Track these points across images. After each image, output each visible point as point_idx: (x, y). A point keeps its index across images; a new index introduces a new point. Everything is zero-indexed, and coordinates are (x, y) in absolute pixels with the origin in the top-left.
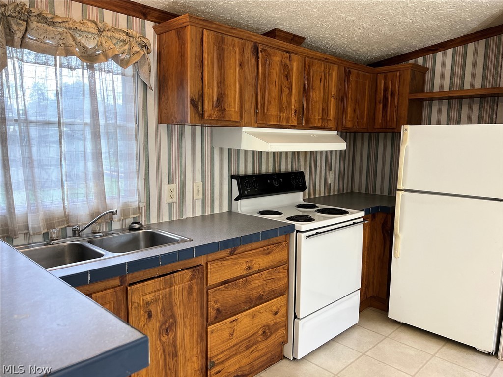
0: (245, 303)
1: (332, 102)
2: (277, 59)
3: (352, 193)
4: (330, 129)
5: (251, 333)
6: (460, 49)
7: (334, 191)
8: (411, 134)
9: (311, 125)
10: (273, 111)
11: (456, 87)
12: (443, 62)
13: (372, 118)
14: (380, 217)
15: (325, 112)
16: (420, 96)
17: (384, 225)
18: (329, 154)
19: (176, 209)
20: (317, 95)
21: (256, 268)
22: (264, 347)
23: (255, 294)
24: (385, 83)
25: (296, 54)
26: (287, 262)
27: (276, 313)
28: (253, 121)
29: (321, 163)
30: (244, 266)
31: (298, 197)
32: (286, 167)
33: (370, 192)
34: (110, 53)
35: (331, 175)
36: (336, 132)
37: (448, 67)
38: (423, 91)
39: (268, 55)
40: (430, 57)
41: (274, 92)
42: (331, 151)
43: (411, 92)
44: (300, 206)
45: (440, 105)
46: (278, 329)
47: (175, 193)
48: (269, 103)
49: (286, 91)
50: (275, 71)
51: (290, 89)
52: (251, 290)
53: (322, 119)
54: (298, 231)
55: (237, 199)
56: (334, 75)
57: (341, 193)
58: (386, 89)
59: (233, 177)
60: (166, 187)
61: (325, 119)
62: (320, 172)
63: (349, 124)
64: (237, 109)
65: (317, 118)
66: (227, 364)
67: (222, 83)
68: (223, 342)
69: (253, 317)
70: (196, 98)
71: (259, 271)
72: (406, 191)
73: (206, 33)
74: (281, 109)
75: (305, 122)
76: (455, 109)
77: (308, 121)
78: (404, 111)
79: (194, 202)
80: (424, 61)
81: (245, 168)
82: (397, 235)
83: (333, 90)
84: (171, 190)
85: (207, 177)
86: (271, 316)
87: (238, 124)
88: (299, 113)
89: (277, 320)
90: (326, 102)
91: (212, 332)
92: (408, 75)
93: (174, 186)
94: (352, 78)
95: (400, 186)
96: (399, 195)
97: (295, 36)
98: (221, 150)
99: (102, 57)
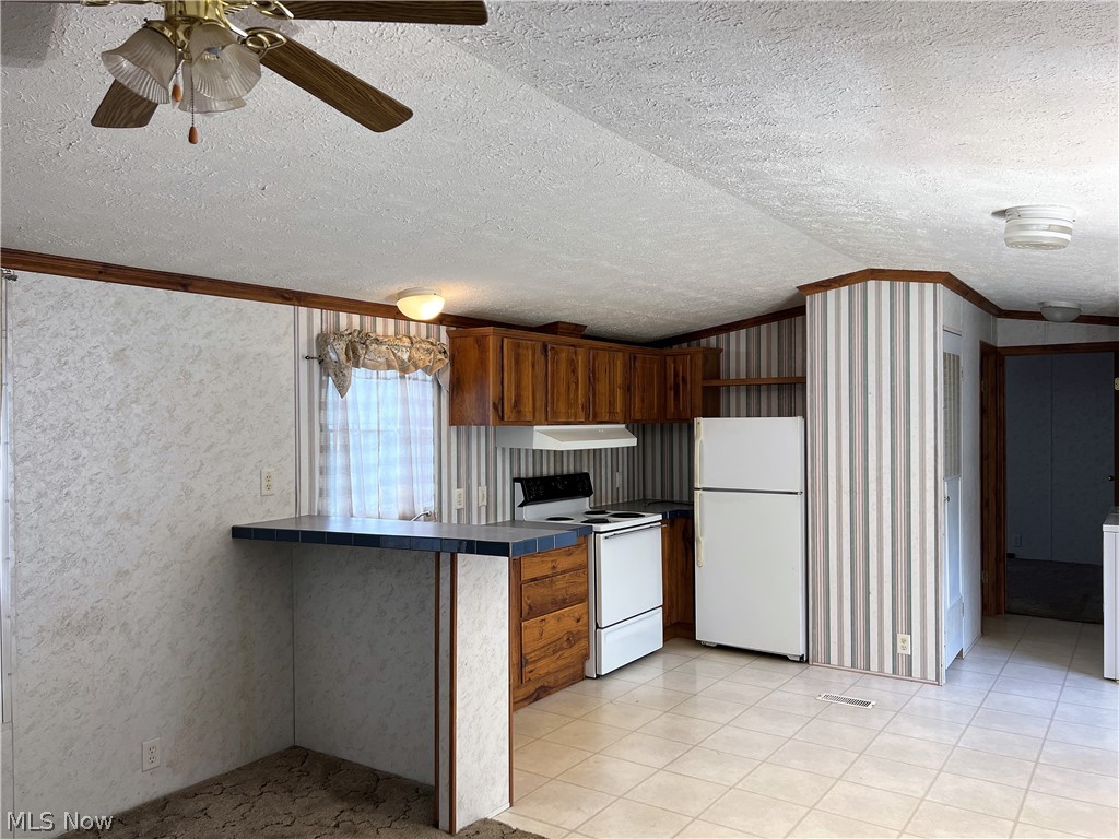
0: (552, 603)
1: (619, 393)
2: (563, 355)
3: (645, 499)
4: (618, 423)
5: (556, 637)
6: (753, 330)
7: (623, 498)
8: (705, 428)
9: (599, 420)
10: (562, 408)
11: (753, 375)
12: (737, 343)
13: (663, 407)
14: (679, 523)
15: (611, 404)
16: (715, 383)
17: (684, 535)
18: (614, 451)
19: (464, 516)
20: (603, 387)
21: (560, 568)
22: (570, 654)
23: (560, 595)
24: (675, 368)
25: (581, 347)
26: (586, 566)
27: (578, 621)
28: (543, 419)
29: (606, 462)
30: (550, 565)
31: (585, 504)
32: (568, 468)
33: (667, 498)
34: (421, 364)
35: (618, 477)
36: (623, 426)
37: (743, 349)
38: (719, 378)
39: (556, 352)
40: (723, 336)
41: (563, 388)
42: (617, 448)
43: (704, 379)
44: (587, 513)
45: (738, 391)
46: (579, 640)
47: (463, 498)
48: (558, 400)
49: (573, 386)
50: (563, 366)
51: (577, 384)
52: (556, 591)
53: (610, 413)
54: (596, 533)
55: (521, 505)
56: (619, 363)
57: (631, 499)
58: (676, 375)
59: (515, 480)
60: (455, 492)
61: (611, 412)
62: (606, 472)
63: (638, 416)
64: (531, 409)
65: (604, 413)
66: (539, 664)
67: (518, 386)
68: (534, 641)
69: (559, 620)
70: (497, 402)
71: (563, 572)
72: (704, 489)
73: (505, 340)
74: (569, 405)
75: (593, 417)
76: (754, 395)
77: (595, 416)
78: (698, 401)
79: (479, 508)
80: (717, 340)
81: (527, 471)
82: (698, 540)
83: (619, 380)
84: (459, 496)
85: (491, 480)
86: (574, 623)
87: (531, 424)
88: (585, 408)
89: (579, 628)
90: (612, 392)
91: (526, 627)
92: (699, 360)
93: (462, 491)
94: (638, 364)
95: (697, 485)
96: (697, 493)
97: (577, 325)
98: (503, 449)
99: (412, 368)
